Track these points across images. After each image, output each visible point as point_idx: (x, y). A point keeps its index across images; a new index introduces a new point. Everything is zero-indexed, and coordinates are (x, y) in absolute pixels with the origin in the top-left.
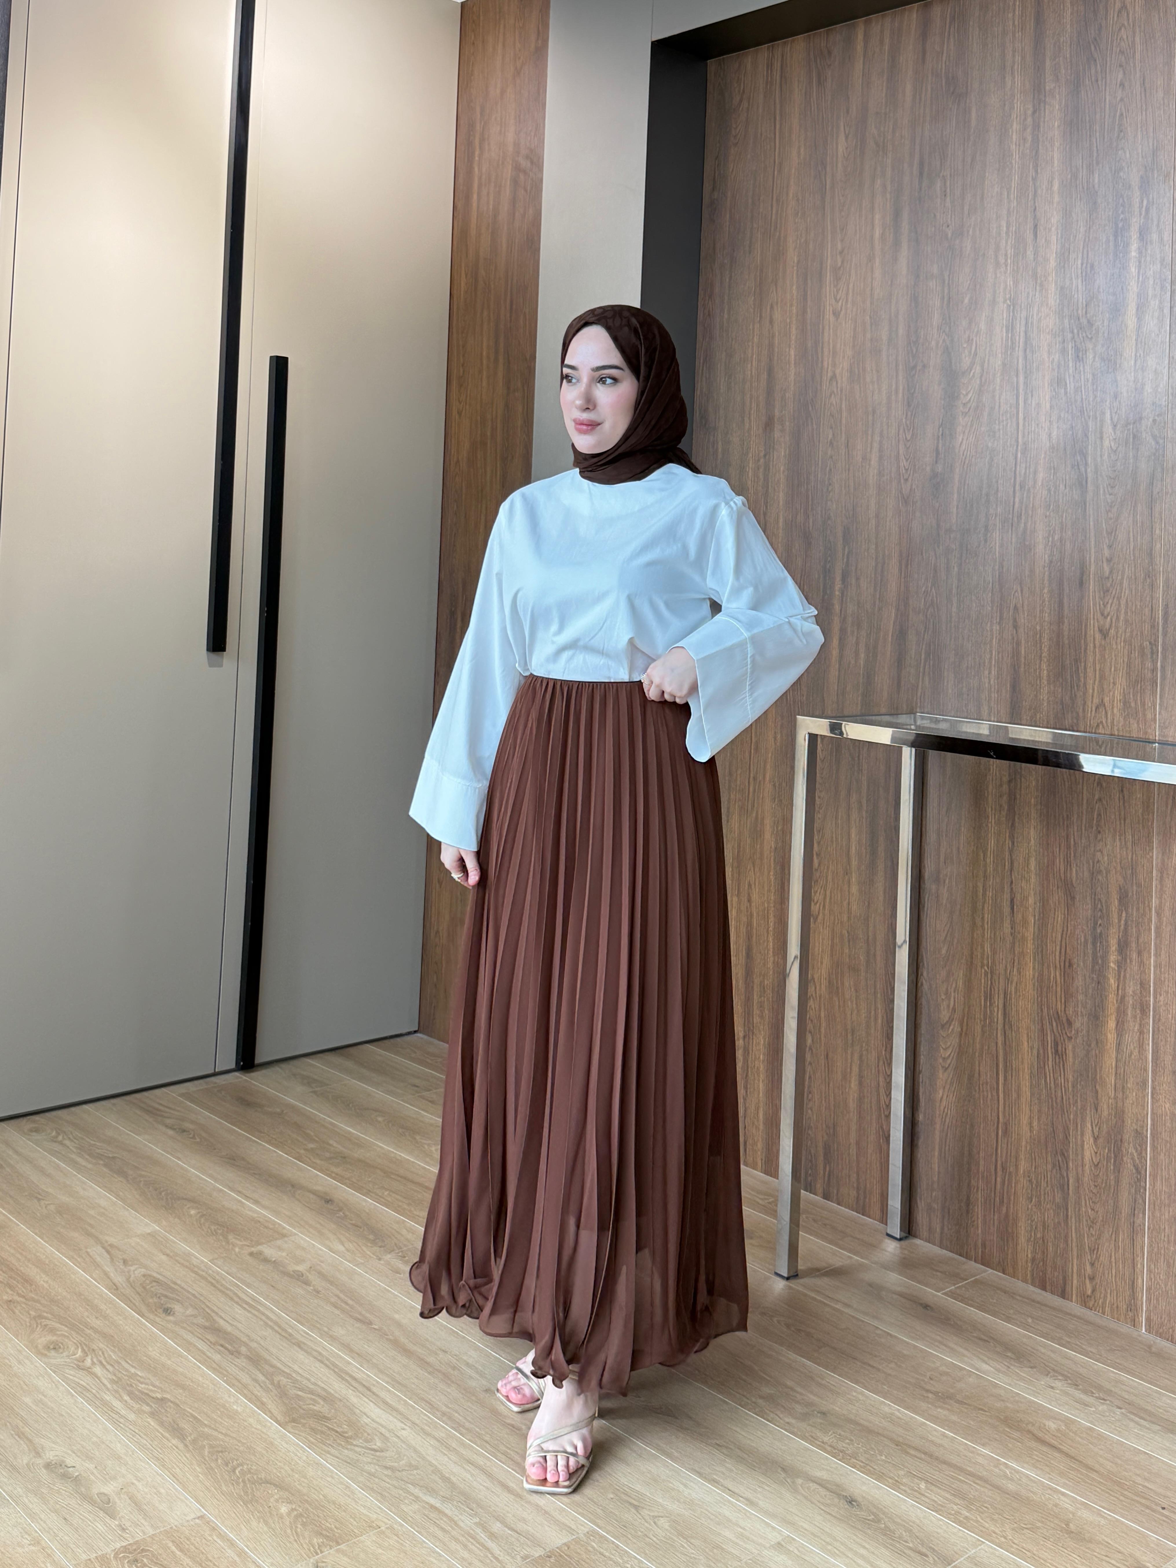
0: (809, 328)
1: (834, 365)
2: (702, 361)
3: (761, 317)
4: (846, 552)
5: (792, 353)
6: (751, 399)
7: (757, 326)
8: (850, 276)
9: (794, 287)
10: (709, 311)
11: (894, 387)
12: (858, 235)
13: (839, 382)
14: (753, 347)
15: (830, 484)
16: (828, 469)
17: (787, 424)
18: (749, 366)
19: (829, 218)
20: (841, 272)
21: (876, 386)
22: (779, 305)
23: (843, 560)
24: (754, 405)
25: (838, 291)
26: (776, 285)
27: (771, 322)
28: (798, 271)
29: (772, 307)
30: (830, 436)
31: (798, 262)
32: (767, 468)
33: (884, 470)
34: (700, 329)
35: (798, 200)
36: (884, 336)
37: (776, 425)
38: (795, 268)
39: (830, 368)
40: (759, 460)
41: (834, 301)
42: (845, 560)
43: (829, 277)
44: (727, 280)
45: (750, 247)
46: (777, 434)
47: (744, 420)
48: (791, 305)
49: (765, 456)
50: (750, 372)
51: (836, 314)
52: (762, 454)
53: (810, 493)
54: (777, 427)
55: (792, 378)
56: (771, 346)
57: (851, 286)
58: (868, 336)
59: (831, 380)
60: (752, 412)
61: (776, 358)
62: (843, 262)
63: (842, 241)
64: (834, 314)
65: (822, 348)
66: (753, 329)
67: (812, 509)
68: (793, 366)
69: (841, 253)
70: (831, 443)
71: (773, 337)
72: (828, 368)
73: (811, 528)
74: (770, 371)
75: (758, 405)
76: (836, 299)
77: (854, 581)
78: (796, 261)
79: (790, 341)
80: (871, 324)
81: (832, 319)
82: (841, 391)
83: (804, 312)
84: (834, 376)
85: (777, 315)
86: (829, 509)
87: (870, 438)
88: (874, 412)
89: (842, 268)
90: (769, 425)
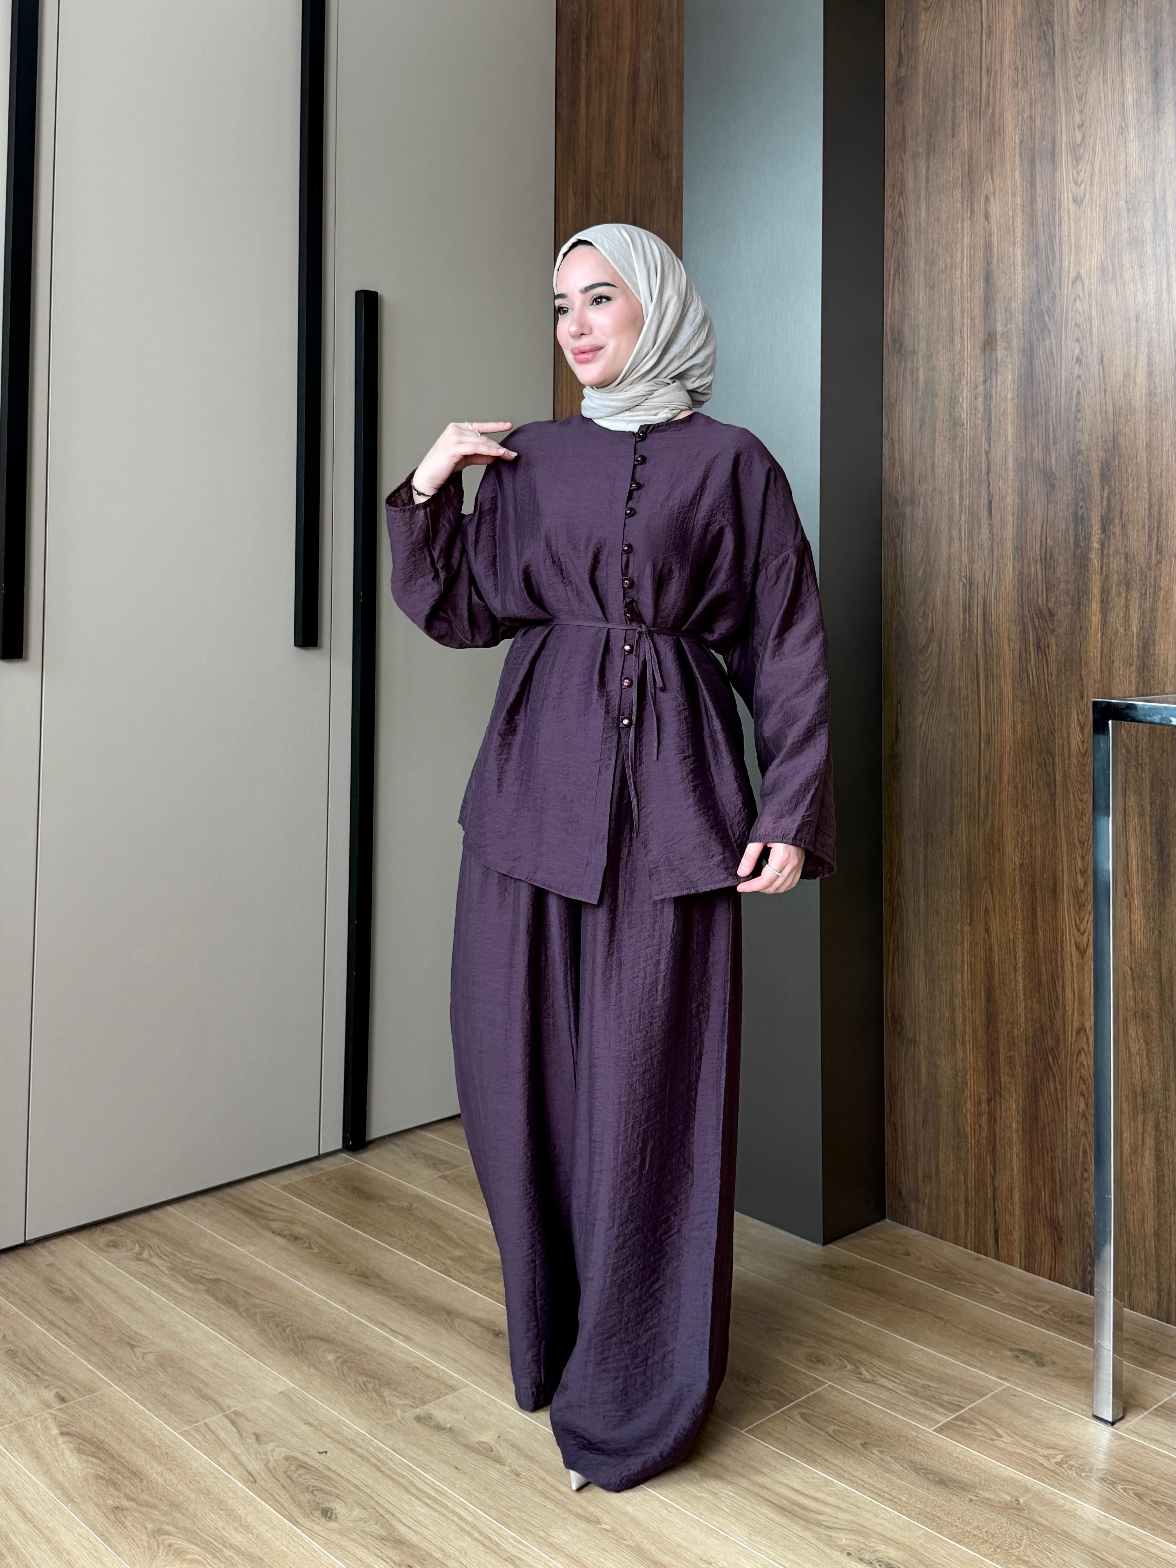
0: (1040, 220)
1: (1078, 263)
2: (892, 272)
3: (972, 212)
4: (1106, 495)
5: (1018, 252)
6: (962, 313)
7: (967, 223)
8: (1094, 153)
9: (1017, 173)
10: (900, 211)
11: (1165, 284)
12: (1103, 104)
13: (1086, 283)
14: (963, 250)
15: (1079, 411)
16: (1075, 391)
17: (1015, 340)
18: (958, 272)
19: (1061, 87)
20: (1082, 150)
21: (1139, 286)
22: (997, 196)
23: (1102, 503)
24: (967, 321)
25: (1078, 174)
26: (992, 172)
27: (987, 217)
28: (1021, 153)
29: (987, 199)
30: (1077, 351)
31: (1021, 142)
32: (988, 397)
33: (1155, 388)
34: (888, 233)
35: (1016, 68)
36: (1148, 224)
37: (999, 343)
38: (1017, 150)
39: (1072, 266)
40: (976, 387)
41: (1073, 184)
42: (1105, 503)
43: (1064, 157)
44: (924, 172)
45: (953, 129)
46: (1000, 353)
47: (953, 340)
48: (1014, 195)
49: (985, 381)
50: (959, 281)
51: (1077, 202)
52: (981, 379)
53: (1050, 423)
54: (1000, 345)
55: (1019, 283)
56: (988, 246)
57: (1097, 166)
58: (1125, 225)
59: (1074, 282)
60: (965, 329)
61: (995, 260)
62: (1083, 137)
63: (1081, 112)
64: (1075, 201)
65: (1060, 244)
66: (962, 228)
67: (1054, 443)
68: (1019, 268)
69: (1081, 126)
70: (1078, 360)
71: (990, 234)
72: (1069, 267)
73: (1054, 466)
74: (988, 278)
75: (972, 319)
76: (1076, 183)
77: (1118, 529)
78: (1017, 141)
79: (1015, 239)
80: (1128, 211)
81: (1072, 207)
82: (1090, 294)
83: (1033, 202)
84: (1078, 277)
85: (995, 209)
86: (1079, 442)
87: (1133, 349)
88: (1137, 318)
89: (1083, 145)
90: (989, 343)
